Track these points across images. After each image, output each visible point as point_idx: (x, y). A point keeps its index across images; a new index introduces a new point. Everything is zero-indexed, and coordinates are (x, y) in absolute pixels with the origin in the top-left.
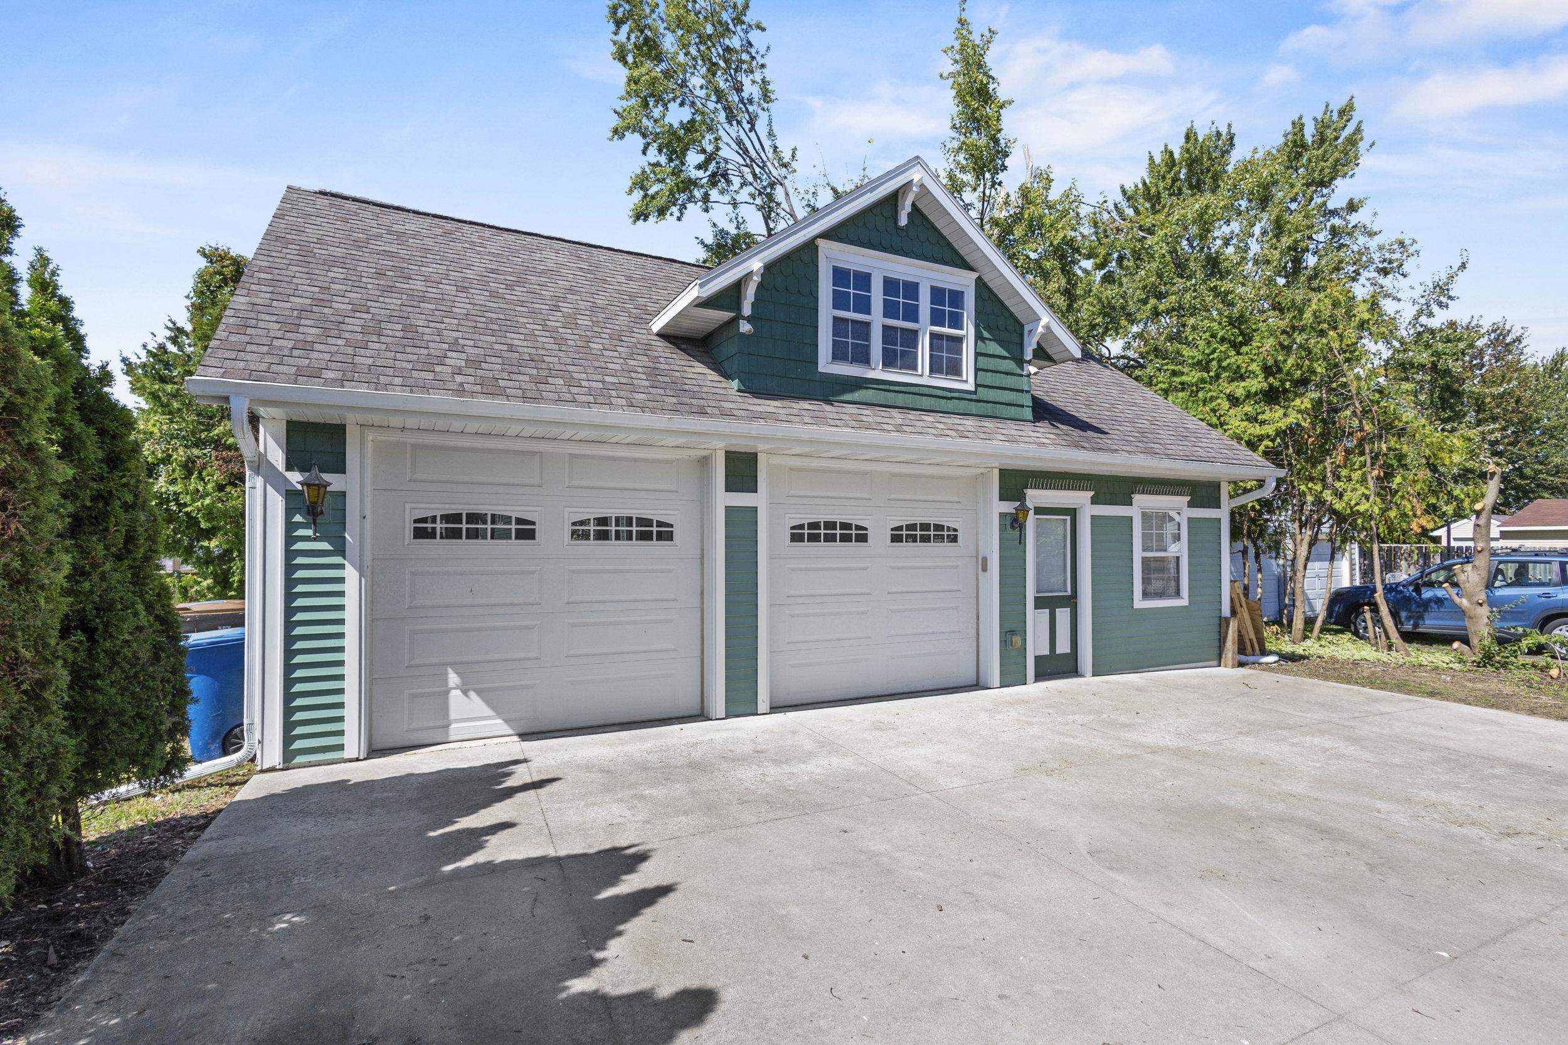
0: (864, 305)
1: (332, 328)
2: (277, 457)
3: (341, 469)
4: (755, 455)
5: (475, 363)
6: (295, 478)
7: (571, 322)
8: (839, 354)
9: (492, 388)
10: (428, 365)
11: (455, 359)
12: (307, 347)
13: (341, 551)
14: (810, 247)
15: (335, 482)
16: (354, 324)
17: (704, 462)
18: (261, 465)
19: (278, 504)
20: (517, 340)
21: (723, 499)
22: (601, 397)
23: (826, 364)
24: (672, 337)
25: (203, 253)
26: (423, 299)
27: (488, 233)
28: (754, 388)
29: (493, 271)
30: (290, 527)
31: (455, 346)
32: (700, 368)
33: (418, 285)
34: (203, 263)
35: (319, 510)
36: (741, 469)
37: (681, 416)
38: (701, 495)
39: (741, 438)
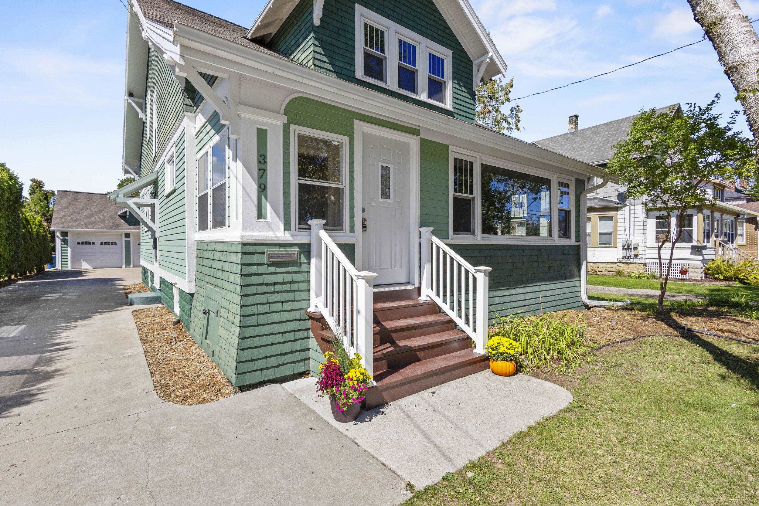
1: (66, 220)
2: (60, 236)
3: (67, 237)
4: (130, 234)
5: (85, 224)
6: (62, 238)
7: (103, 215)
9: (87, 227)
10: (78, 225)
11: (83, 223)
12: (63, 223)
13: (68, 246)
15: (66, 238)
16: (69, 219)
17: (122, 234)
18: (58, 237)
19: (60, 241)
20: (93, 219)
21: (124, 239)
22: (103, 228)
24: (119, 216)
25: (31, 180)
26: (79, 213)
27: (93, 195)
28: (130, 224)
29: (92, 205)
30: (61, 243)
31: (83, 221)
32: (123, 222)
33: (78, 210)
34: (31, 183)
35: (65, 241)
36: (127, 235)
37: (118, 229)
38: (122, 239)
39: (127, 231)
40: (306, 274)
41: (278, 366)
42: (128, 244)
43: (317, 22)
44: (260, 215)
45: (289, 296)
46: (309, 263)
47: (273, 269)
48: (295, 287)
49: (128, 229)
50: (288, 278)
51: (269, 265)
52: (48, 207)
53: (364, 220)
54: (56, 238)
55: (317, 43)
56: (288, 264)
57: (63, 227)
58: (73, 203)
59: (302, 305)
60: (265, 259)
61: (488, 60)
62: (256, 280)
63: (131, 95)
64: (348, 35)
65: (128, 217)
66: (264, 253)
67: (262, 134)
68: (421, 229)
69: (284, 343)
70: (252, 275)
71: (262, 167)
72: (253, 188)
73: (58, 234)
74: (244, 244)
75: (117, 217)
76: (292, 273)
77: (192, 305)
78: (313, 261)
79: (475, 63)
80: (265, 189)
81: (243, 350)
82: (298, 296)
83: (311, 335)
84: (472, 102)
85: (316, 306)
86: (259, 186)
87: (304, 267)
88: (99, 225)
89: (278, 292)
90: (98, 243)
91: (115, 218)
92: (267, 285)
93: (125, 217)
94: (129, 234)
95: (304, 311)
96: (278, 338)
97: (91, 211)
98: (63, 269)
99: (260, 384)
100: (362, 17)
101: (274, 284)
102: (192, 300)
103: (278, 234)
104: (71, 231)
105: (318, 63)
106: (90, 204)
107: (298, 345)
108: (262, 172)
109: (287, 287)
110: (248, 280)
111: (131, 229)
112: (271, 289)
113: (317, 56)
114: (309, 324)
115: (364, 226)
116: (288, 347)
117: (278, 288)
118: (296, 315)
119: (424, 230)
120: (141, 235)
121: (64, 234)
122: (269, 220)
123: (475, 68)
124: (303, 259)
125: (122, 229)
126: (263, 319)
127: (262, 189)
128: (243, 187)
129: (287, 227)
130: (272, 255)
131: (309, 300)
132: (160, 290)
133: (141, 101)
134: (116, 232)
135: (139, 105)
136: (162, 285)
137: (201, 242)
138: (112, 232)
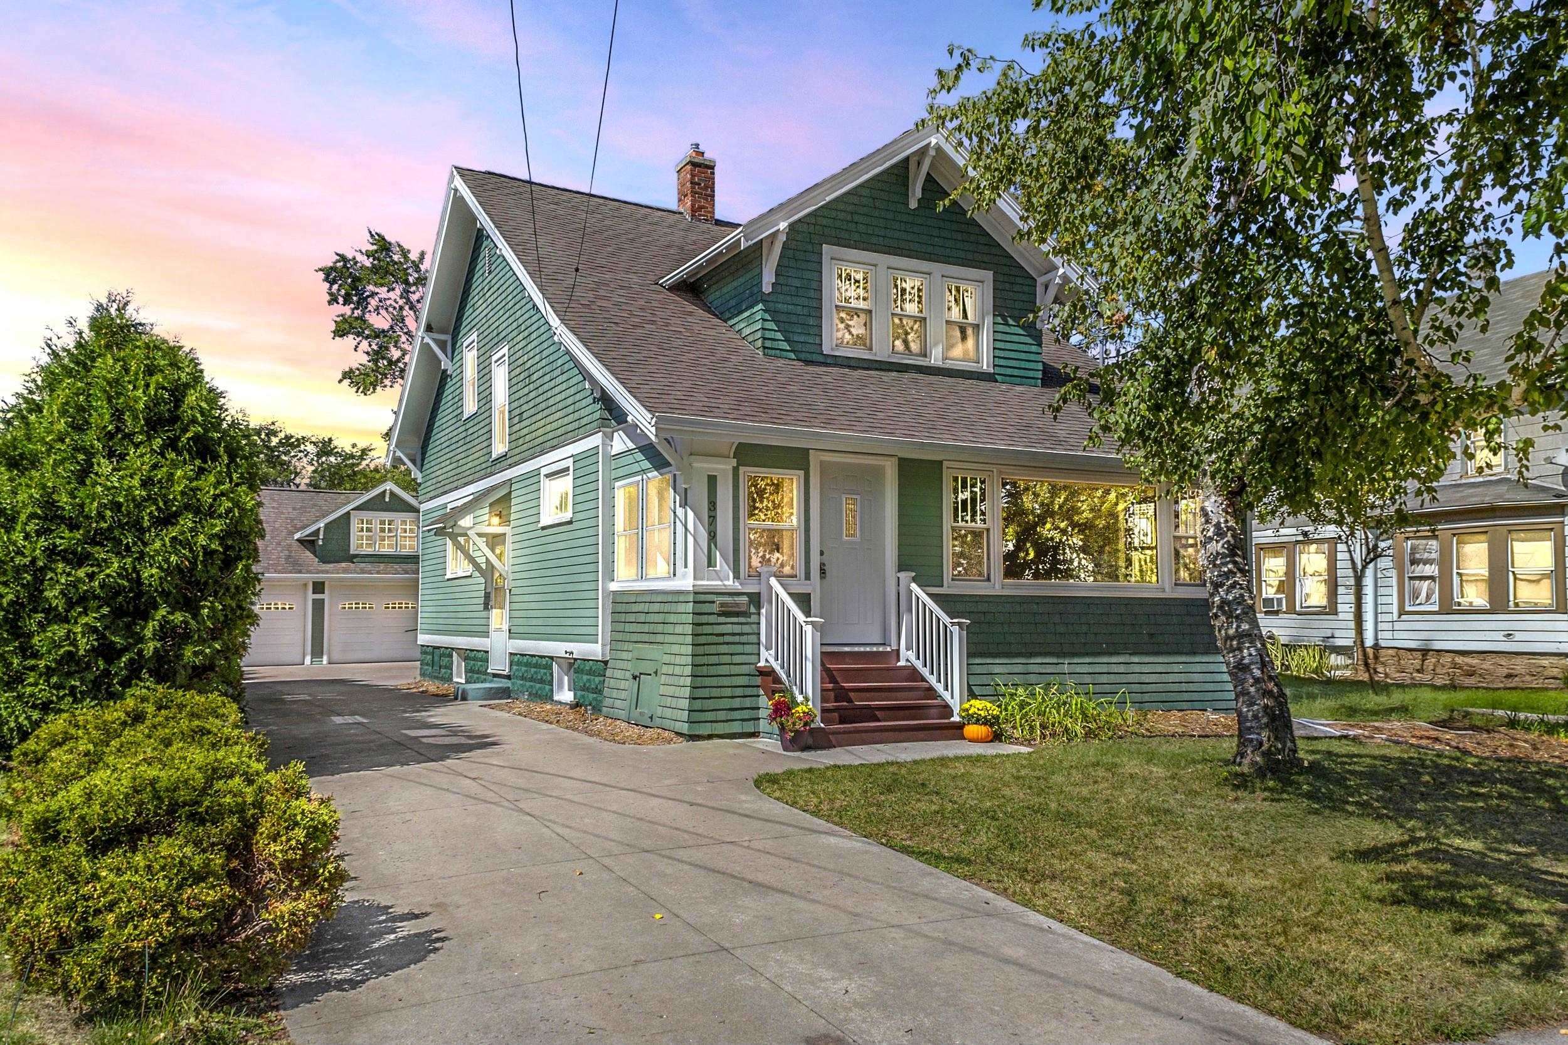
0: (371, 530)
8: (359, 547)
14: (348, 513)
17: (305, 585)
21: (311, 597)
23: (354, 551)
24: (301, 542)
28: (324, 560)
32: (308, 553)
36: (319, 587)
37: (300, 572)
38: (305, 593)
39: (319, 577)
40: (754, 626)
41: (727, 721)
42: (318, 607)
43: (767, 288)
44: (711, 563)
45: (739, 649)
46: (759, 614)
47: (722, 619)
48: (744, 639)
49: (322, 572)
50: (737, 629)
51: (719, 615)
53: (822, 565)
55: (767, 317)
56: (737, 614)
59: (753, 659)
60: (715, 608)
61: (1057, 280)
62: (707, 629)
63: (429, 328)
64: (812, 294)
65: (320, 543)
66: (713, 602)
67: (712, 480)
68: (899, 575)
69: (733, 697)
70: (702, 624)
71: (712, 514)
72: (704, 535)
74: (695, 593)
75: (297, 544)
76: (741, 624)
77: (605, 676)
78: (763, 611)
79: (1041, 280)
80: (715, 536)
81: (694, 699)
82: (748, 649)
83: (762, 692)
84: (1034, 349)
85: (767, 661)
86: (709, 534)
87: (754, 618)
89: (728, 643)
91: (290, 546)
92: (717, 635)
93: (313, 542)
94: (323, 583)
95: (752, 667)
96: (728, 692)
99: (710, 737)
100: (834, 262)
101: (723, 635)
102: (605, 669)
103: (726, 583)
105: (768, 344)
107: (748, 702)
108: (712, 518)
109: (737, 639)
110: (700, 630)
111: (327, 572)
112: (721, 639)
113: (768, 335)
114: (758, 680)
115: (823, 572)
116: (737, 703)
117: (728, 639)
118: (745, 669)
119: (902, 575)
120: (422, 587)
122: (718, 568)
123: (1039, 290)
124: (753, 610)
125: (308, 571)
126: (713, 671)
127: (712, 536)
128: (695, 539)
129: (737, 576)
130: (722, 605)
131: (759, 654)
132: (508, 677)
133: (448, 338)
134: (294, 580)
135: (442, 345)
136: (515, 667)
137: (623, 593)
138: (286, 579)
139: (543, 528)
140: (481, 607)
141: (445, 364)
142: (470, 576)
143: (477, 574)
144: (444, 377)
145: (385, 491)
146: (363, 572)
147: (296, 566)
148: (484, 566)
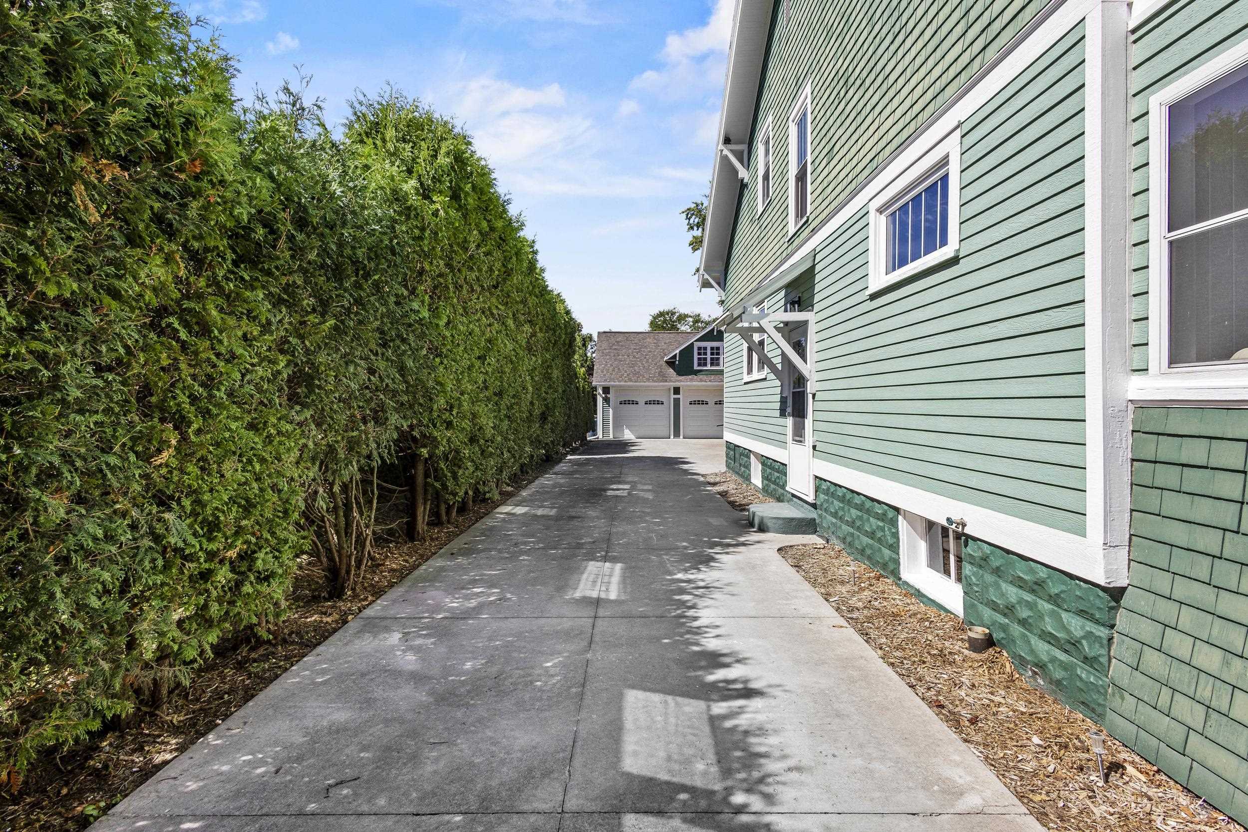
0: (705, 354)
1: (608, 371)
2: (601, 393)
3: (609, 394)
5: (628, 375)
6: (604, 396)
7: (647, 362)
8: (699, 365)
9: (630, 380)
10: (621, 377)
11: (625, 375)
12: (605, 376)
13: (609, 406)
14: (692, 344)
15: (608, 396)
16: (611, 369)
17: (670, 389)
18: (599, 394)
19: (601, 400)
20: (636, 368)
21: (673, 396)
22: (648, 380)
23: (696, 367)
24: (667, 362)
26: (621, 361)
28: (679, 373)
30: (603, 403)
31: (626, 372)
32: (671, 370)
33: (620, 357)
35: (606, 400)
36: (677, 391)
37: (666, 381)
38: (670, 396)
39: (677, 384)
42: (677, 402)
49: (678, 381)
52: (586, 355)
54: (598, 397)
57: (605, 381)
58: (614, 347)
63: (727, 141)
65: (677, 362)
73: (600, 391)
75: (664, 364)
77: (1112, 627)
88: (644, 377)
90: (642, 402)
91: (662, 365)
93: (674, 363)
94: (679, 388)
97: (634, 357)
98: (605, 439)
102: (1115, 609)
104: (613, 386)
106: (632, 347)
111: (681, 381)
120: (725, 390)
121: (606, 390)
125: (671, 381)
132: (814, 506)
133: (744, 147)
134: (663, 386)
135: (739, 156)
136: (822, 497)
137: (1166, 406)
138: (659, 386)
139: (873, 297)
140: (777, 413)
141: (743, 173)
142: (765, 379)
143: (772, 376)
144: (743, 186)
145: (713, 329)
146: (701, 381)
147: (664, 378)
148: (779, 367)
